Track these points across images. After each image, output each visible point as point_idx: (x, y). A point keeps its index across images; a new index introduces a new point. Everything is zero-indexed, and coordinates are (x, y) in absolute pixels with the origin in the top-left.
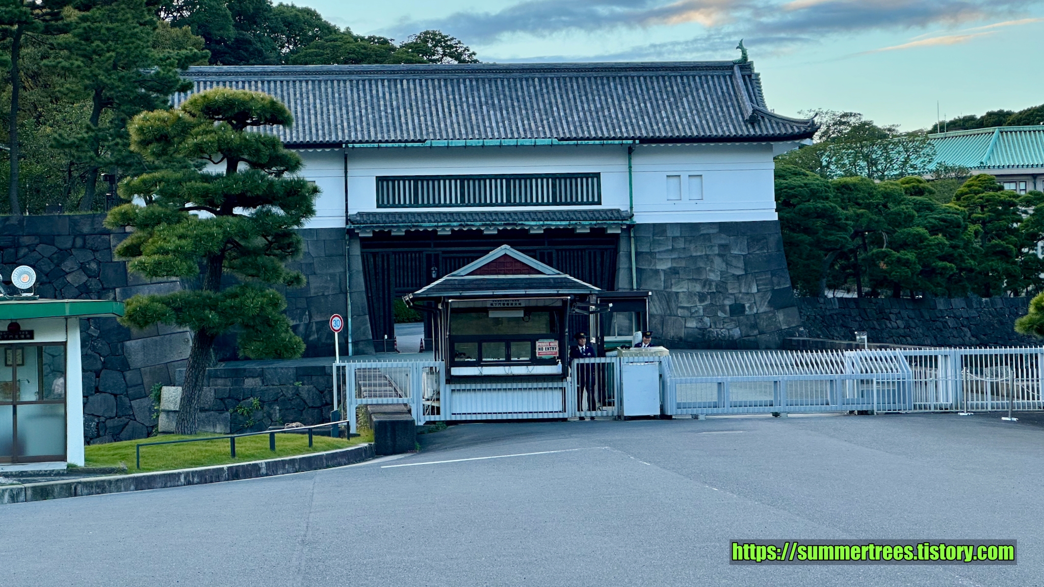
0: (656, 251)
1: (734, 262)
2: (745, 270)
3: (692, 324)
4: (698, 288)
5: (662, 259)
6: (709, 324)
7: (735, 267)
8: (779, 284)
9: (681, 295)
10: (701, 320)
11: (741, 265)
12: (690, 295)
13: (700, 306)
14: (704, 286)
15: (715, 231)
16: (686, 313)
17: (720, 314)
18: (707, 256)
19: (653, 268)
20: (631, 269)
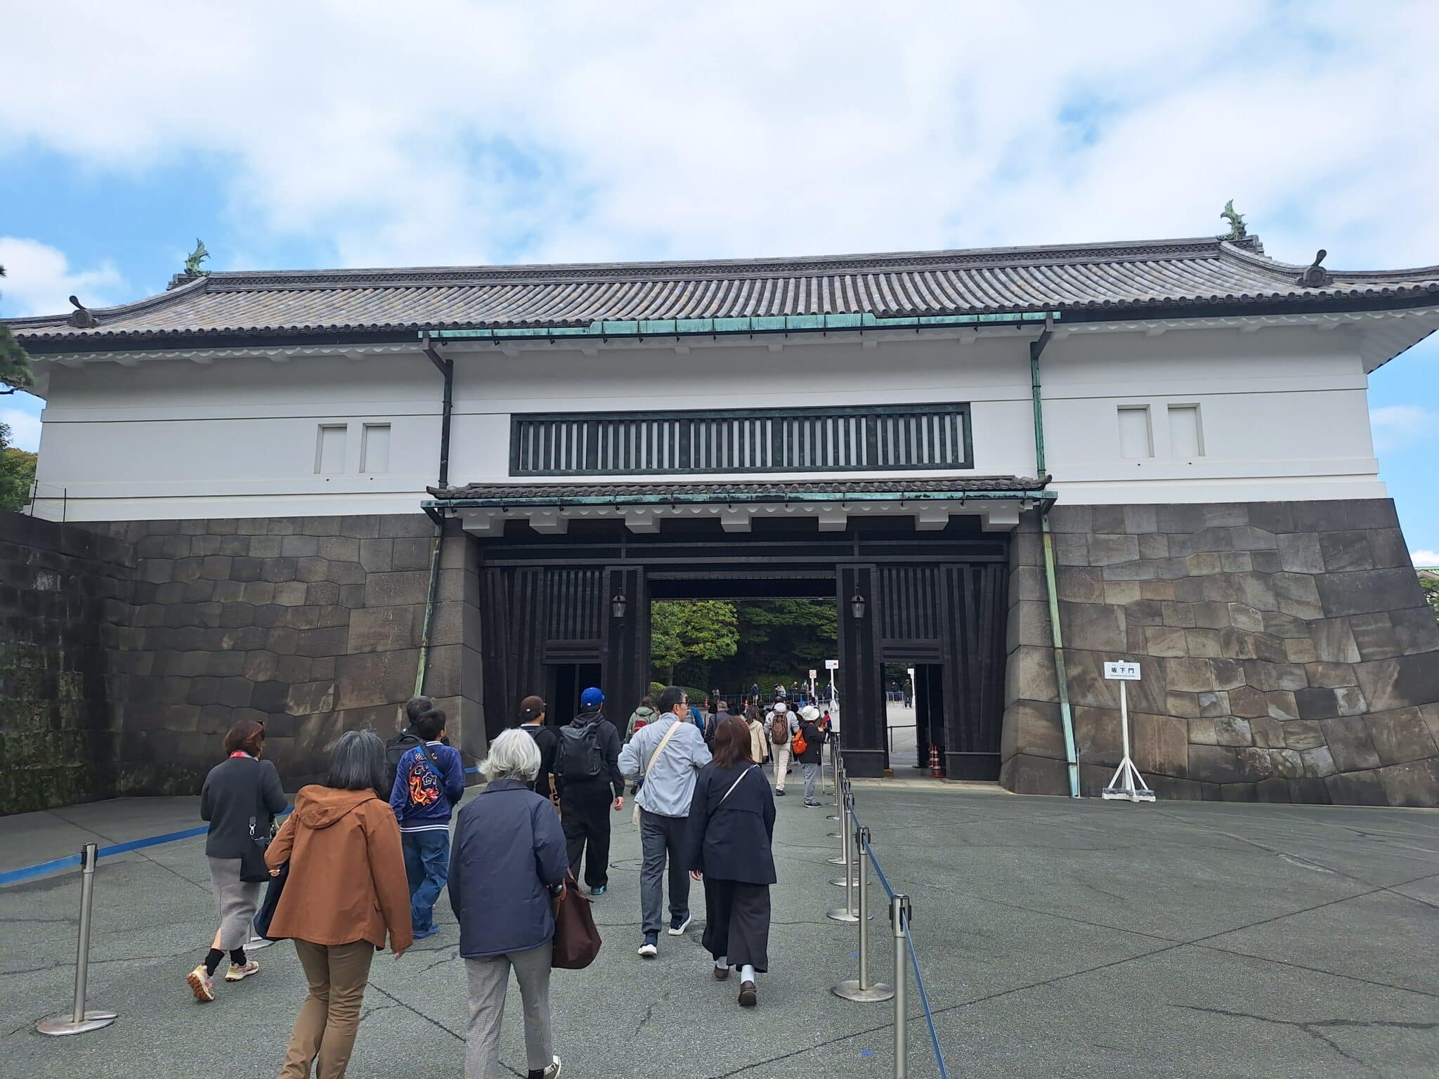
0: (1104, 563)
1: (1295, 591)
2: (1325, 610)
3: (1207, 735)
4: (1212, 649)
5: (1118, 583)
6: (1249, 737)
7: (1298, 602)
8: (1414, 643)
9: (1172, 665)
10: (1228, 727)
11: (1313, 597)
12: (1193, 664)
13: (1222, 695)
14: (1226, 644)
15: (1241, 521)
16: (1186, 707)
17: (1273, 712)
18: (1227, 577)
19: (1100, 601)
20: (1047, 603)
